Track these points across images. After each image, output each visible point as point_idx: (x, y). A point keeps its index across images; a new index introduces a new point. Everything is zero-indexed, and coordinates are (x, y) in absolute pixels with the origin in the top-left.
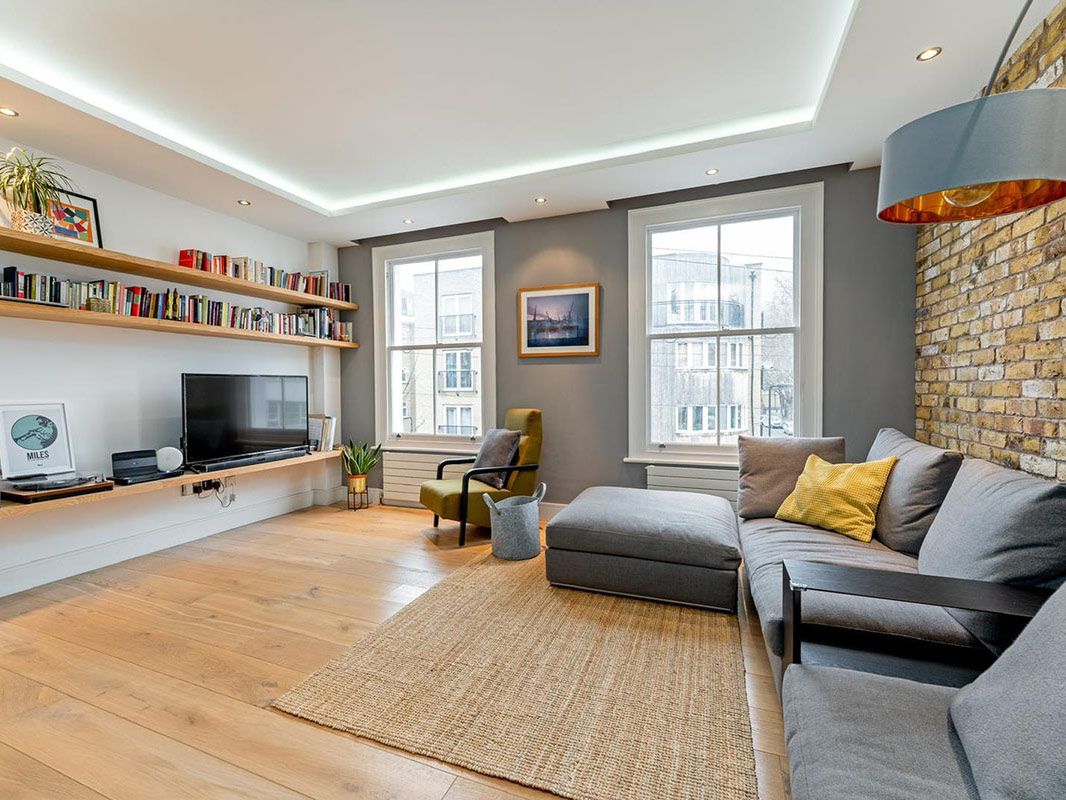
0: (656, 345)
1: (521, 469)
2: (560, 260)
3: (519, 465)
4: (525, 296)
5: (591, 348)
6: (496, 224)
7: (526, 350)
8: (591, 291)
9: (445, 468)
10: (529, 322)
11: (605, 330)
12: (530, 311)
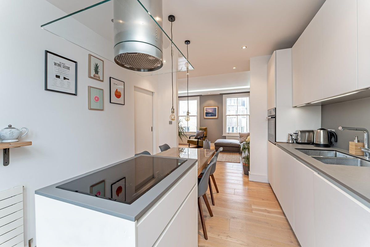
0: (227, 116)
1: (205, 137)
2: (211, 102)
3: (204, 136)
4: (205, 108)
5: (217, 117)
6: (200, 96)
7: (205, 117)
8: (217, 108)
9: (191, 137)
10: (206, 113)
11: (219, 113)
12: (206, 110)
